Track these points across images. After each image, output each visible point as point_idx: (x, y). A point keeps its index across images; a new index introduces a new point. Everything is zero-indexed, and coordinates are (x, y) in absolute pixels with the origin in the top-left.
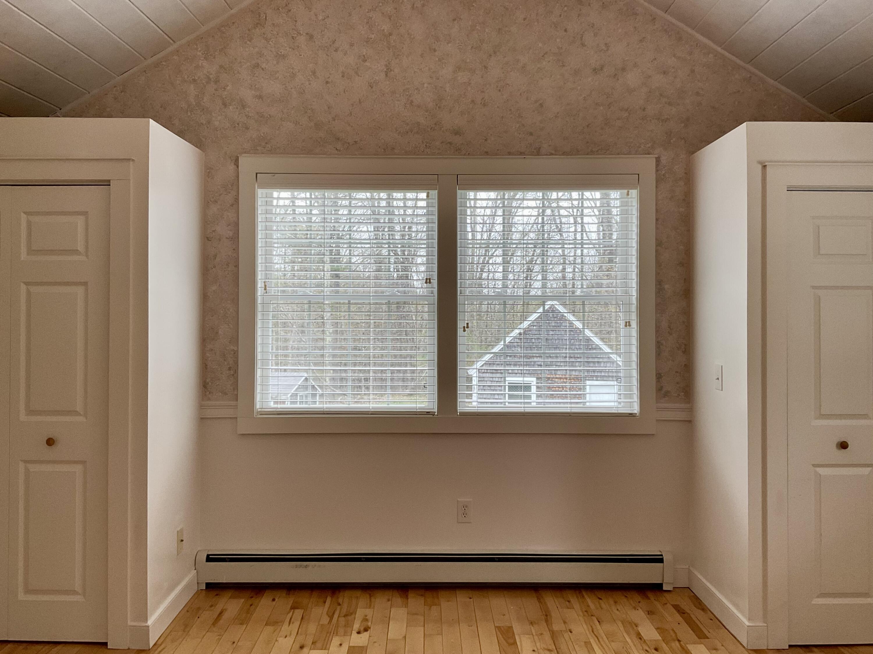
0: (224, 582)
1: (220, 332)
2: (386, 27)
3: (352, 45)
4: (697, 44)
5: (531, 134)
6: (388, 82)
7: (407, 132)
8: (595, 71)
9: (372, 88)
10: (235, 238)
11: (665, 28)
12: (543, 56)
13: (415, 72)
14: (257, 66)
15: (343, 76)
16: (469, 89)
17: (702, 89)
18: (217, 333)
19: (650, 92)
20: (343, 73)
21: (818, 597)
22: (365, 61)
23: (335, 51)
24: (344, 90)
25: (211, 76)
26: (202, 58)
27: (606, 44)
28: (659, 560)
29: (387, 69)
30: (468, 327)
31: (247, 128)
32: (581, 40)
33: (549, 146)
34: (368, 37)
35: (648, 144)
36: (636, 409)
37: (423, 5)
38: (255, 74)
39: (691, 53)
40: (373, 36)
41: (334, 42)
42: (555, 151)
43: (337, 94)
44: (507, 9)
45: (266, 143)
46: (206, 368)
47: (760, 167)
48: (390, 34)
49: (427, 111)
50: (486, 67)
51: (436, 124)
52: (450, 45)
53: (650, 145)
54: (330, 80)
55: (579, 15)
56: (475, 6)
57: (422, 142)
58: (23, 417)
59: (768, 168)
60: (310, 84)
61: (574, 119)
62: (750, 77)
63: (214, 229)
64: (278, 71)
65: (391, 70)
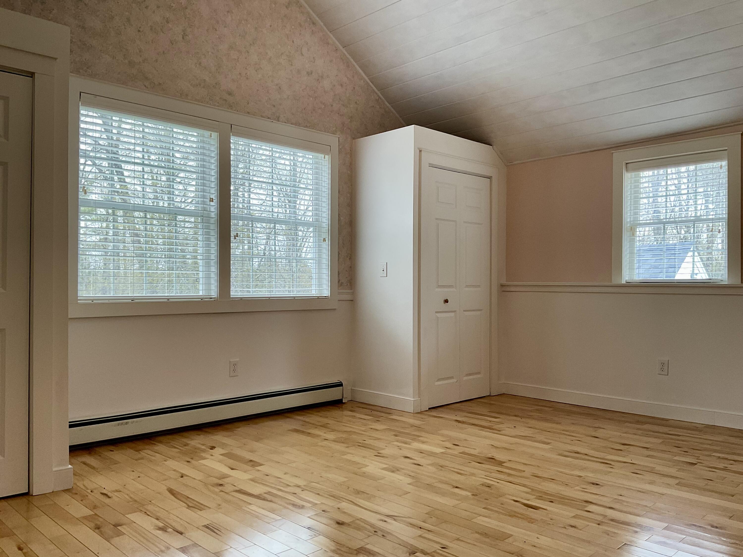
4: (356, 71)
5: (274, 106)
6: (184, 44)
8: (308, 74)
9: (173, 44)
11: (342, 57)
12: (281, 55)
13: (203, 41)
15: (151, 29)
16: (238, 64)
19: (335, 95)
20: (151, 27)
21: (438, 381)
22: (168, 22)
24: (152, 41)
27: (314, 58)
28: (340, 385)
29: (183, 33)
30: (237, 236)
32: (301, 51)
33: (284, 116)
34: (170, 5)
36: (328, 294)
38: (79, 6)
40: (174, 5)
42: (288, 121)
44: (260, 15)
45: (87, 68)
47: (418, 151)
49: (210, 73)
50: (248, 52)
52: (226, 29)
53: (335, 129)
54: (141, 30)
55: (300, 34)
56: (242, 6)
57: (207, 95)
59: (423, 152)
60: (125, 28)
61: (297, 102)
64: (99, 11)
65: (186, 35)
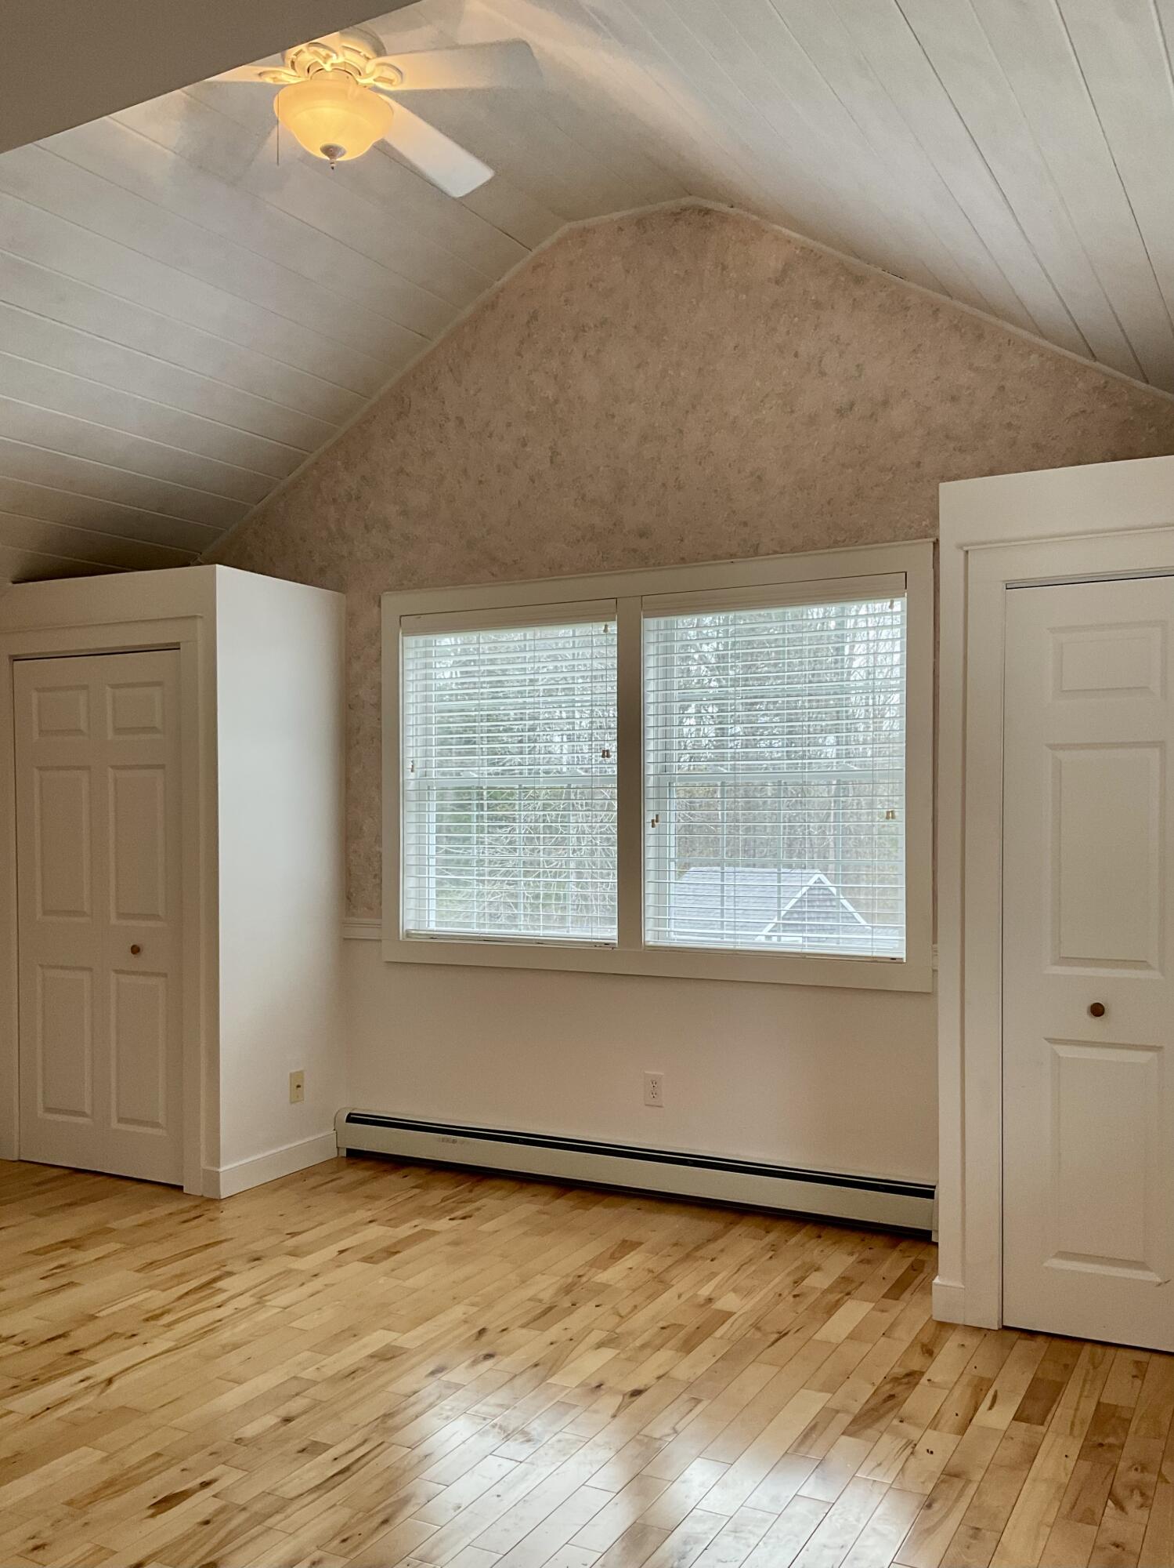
0: (365, 1149)
1: (364, 828)
2: (550, 393)
3: (509, 425)
4: (1009, 341)
5: (745, 524)
6: (553, 472)
7: (579, 541)
8: (841, 413)
9: (533, 482)
10: (378, 706)
11: (955, 322)
12: (762, 401)
13: (587, 451)
14: (401, 471)
15: (499, 471)
16: (658, 467)
17: (1018, 417)
18: (361, 829)
19: (929, 434)
20: (499, 466)
21: (1056, 1256)
22: (525, 445)
23: (489, 437)
24: (501, 491)
25: (352, 492)
26: (342, 470)
27: (858, 366)
29: (552, 453)
30: (657, 821)
31: (392, 557)
32: (820, 365)
33: (772, 540)
34: (528, 411)
35: (924, 520)
36: (901, 954)
37: (599, 351)
38: (399, 482)
39: (998, 359)
40: (534, 409)
41: (487, 424)
42: (781, 547)
43: (492, 498)
44: (711, 336)
45: (413, 574)
46: (350, 875)
48: (556, 402)
49: (603, 507)
50: (681, 432)
51: (615, 524)
52: (633, 405)
53: (927, 522)
54: (483, 479)
55: (816, 327)
56: (666, 339)
57: (598, 552)
58: (113, 921)
60: (461, 487)
61: (808, 494)
62: (1106, 382)
63: (357, 694)
64: (424, 475)
65: (558, 454)
